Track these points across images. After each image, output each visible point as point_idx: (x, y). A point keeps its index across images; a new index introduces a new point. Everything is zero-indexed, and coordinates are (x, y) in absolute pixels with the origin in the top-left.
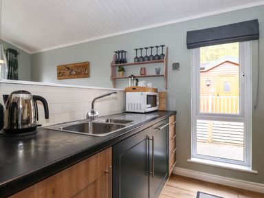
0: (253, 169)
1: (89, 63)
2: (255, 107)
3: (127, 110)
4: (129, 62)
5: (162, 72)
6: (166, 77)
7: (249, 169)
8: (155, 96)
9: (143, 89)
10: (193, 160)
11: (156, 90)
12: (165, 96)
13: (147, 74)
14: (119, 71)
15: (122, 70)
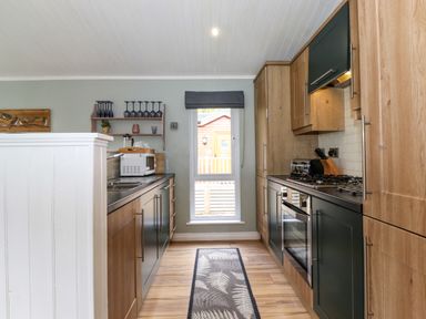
0: (242, 219)
1: (49, 110)
2: (242, 166)
3: (122, 174)
4: (116, 116)
5: (160, 131)
6: (163, 136)
7: (238, 221)
8: (153, 158)
9: (142, 151)
10: (192, 222)
11: (153, 151)
12: (162, 157)
13: (141, 132)
14: (103, 126)
15: (106, 124)
